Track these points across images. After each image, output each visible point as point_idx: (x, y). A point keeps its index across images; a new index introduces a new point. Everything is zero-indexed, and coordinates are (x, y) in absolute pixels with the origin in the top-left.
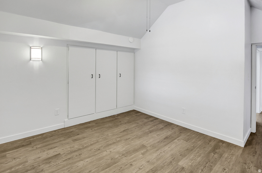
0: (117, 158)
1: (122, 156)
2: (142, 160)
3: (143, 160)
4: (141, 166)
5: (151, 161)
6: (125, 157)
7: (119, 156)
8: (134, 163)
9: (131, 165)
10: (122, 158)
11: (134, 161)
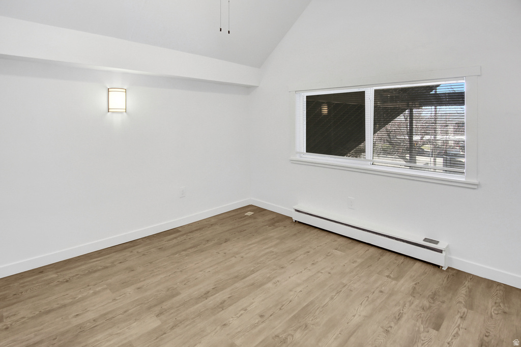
0: (295, 330)
1: (286, 338)
2: (239, 330)
3: (237, 329)
4: (241, 315)
5: (219, 328)
6: (277, 336)
7: (293, 336)
8: (257, 321)
9: (262, 316)
10: (284, 331)
11: (255, 326)
